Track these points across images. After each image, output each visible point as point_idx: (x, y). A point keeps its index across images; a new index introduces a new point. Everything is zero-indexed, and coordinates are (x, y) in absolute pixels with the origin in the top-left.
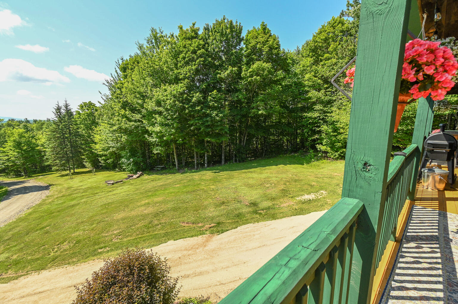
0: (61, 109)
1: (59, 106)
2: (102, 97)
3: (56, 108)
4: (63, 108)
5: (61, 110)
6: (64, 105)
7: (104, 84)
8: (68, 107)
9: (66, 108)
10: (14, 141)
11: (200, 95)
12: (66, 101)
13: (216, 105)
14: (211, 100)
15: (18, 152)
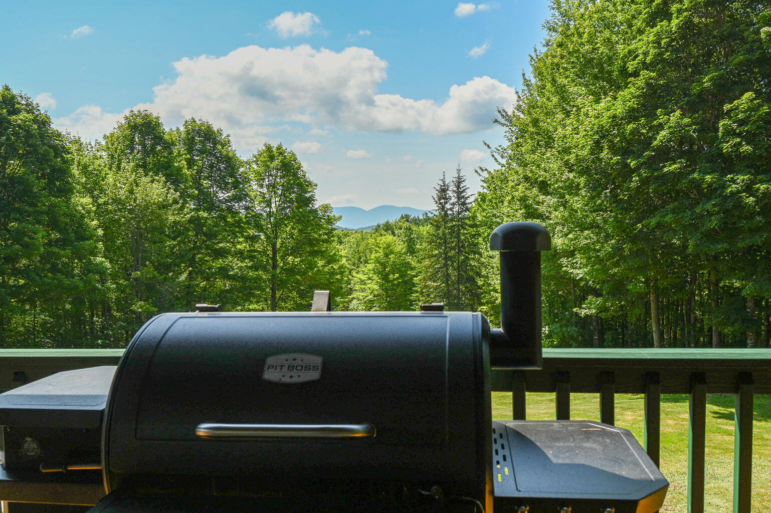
0: (447, 190)
1: (444, 183)
2: (493, 156)
3: (438, 188)
4: (452, 187)
5: (448, 192)
6: (454, 180)
7: (496, 121)
8: (462, 185)
9: (458, 187)
10: (377, 260)
11: (687, 120)
12: (459, 171)
13: (746, 148)
14: (730, 133)
15: (381, 286)
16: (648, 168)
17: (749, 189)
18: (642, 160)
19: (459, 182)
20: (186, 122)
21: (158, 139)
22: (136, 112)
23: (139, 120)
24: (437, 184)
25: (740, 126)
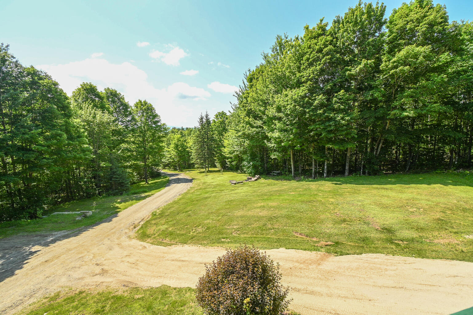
0: (203, 119)
1: (202, 116)
2: (232, 107)
3: (200, 118)
4: (205, 118)
7: (234, 95)
9: (207, 118)
10: (175, 144)
11: (324, 98)
12: (207, 112)
13: (342, 107)
14: (336, 102)
15: (176, 152)
16: (312, 112)
17: (342, 119)
18: (310, 109)
19: (207, 116)
20: (105, 89)
21: (98, 95)
22: (85, 83)
23: (88, 87)
24: (199, 117)
25: (339, 100)
